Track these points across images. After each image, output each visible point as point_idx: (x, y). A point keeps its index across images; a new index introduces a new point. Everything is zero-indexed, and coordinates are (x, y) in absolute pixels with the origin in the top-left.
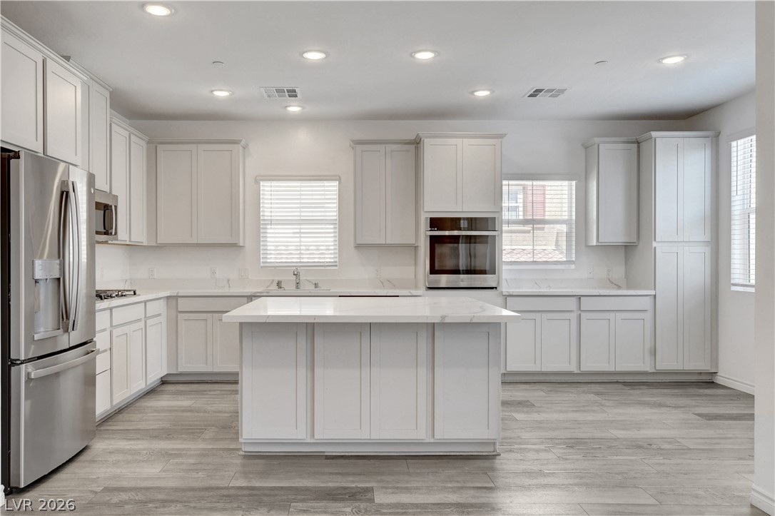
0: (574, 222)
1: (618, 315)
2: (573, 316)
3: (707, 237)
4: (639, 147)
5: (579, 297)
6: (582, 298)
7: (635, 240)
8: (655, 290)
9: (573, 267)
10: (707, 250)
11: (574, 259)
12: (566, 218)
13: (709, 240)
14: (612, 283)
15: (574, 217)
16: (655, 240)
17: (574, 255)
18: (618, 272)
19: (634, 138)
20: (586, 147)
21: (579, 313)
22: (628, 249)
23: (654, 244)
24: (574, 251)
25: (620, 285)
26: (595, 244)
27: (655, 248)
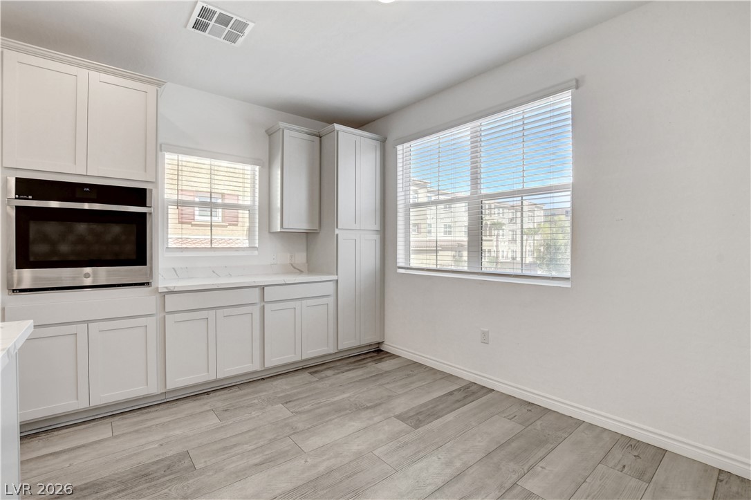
0: (257, 208)
1: (304, 302)
2: (256, 310)
3: (377, 227)
4: (321, 141)
5: (263, 288)
6: (265, 288)
7: (316, 227)
8: (337, 275)
9: (256, 253)
10: (377, 237)
11: (257, 245)
12: (249, 203)
13: (379, 229)
14: (295, 268)
15: (257, 203)
16: (337, 227)
17: (257, 242)
18: (301, 258)
19: (316, 131)
20: (270, 133)
21: (263, 304)
22: (309, 236)
23: (337, 231)
24: (257, 237)
25: (302, 270)
26: (279, 230)
27: (337, 235)
